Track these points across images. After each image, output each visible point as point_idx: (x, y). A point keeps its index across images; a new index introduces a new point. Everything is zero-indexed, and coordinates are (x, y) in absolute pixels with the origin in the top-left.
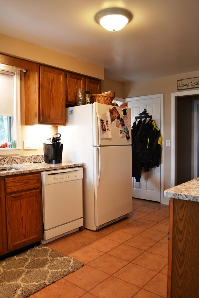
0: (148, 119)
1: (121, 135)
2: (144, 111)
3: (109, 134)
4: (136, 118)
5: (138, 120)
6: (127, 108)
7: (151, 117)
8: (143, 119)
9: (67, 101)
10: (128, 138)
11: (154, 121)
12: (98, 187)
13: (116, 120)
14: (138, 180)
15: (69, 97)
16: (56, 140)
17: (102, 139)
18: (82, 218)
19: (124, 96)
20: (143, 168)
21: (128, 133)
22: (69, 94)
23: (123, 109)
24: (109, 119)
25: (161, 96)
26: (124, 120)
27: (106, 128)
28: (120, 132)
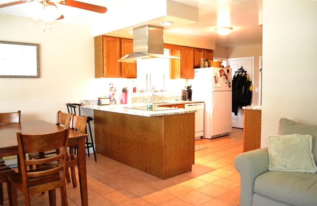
0: (244, 73)
1: (226, 85)
2: (241, 67)
3: (219, 84)
4: (236, 72)
5: (237, 73)
6: (229, 68)
7: (246, 72)
8: (240, 73)
9: (194, 65)
10: (230, 87)
11: (248, 74)
12: (213, 114)
13: (223, 76)
14: (236, 114)
15: (195, 63)
16: (189, 88)
17: (215, 87)
18: (202, 131)
19: (227, 57)
20: (240, 106)
21: (230, 83)
22: (196, 61)
23: (227, 69)
24: (219, 76)
25: (253, 58)
26: (228, 76)
27: (217, 81)
28: (225, 83)
